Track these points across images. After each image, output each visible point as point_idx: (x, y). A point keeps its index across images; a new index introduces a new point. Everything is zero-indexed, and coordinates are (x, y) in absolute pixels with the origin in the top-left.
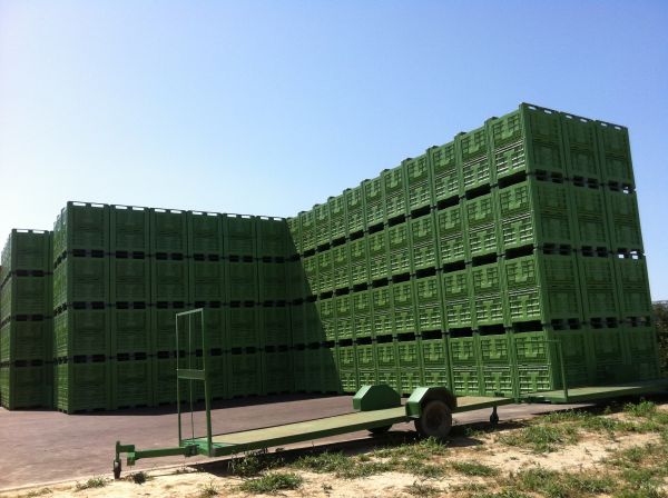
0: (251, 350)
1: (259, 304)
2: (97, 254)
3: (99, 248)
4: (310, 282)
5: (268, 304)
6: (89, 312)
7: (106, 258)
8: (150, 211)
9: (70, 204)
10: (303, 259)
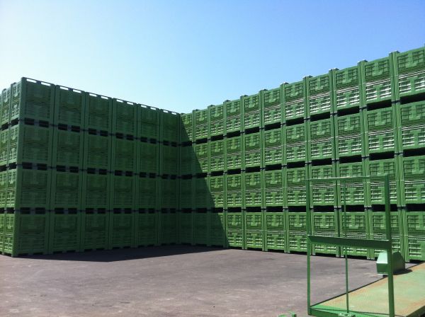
0: (152, 211)
1: (159, 176)
2: (44, 124)
3: (45, 119)
4: (201, 163)
5: (165, 177)
6: (35, 171)
7: (50, 128)
8: (85, 94)
9: (24, 79)
10: (195, 146)
